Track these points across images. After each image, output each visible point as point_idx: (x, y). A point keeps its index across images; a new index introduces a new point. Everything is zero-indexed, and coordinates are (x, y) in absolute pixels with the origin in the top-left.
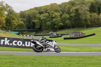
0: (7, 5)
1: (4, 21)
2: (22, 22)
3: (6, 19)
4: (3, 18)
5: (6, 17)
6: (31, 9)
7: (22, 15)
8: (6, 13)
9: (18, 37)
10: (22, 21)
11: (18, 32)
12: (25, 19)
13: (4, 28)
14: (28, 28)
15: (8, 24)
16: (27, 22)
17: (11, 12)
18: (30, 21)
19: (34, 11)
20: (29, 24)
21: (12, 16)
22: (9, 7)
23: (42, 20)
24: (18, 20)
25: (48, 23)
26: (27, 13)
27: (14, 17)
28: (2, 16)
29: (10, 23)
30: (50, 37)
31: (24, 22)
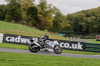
0: (55, 7)
1: (52, 24)
2: (69, 25)
3: (53, 21)
4: (51, 21)
5: (53, 19)
6: (78, 12)
7: (70, 17)
8: (54, 15)
9: (64, 39)
10: (69, 23)
11: (64, 35)
12: (72, 22)
13: (52, 30)
14: (75, 31)
15: (55, 27)
16: (74, 24)
17: (59, 15)
18: (77, 24)
19: (81, 14)
20: (76, 26)
21: (59, 18)
22: (56, 10)
23: (89, 23)
24: (65, 22)
25: (95, 26)
26: (74, 16)
27: (62, 19)
28: (50, 18)
29: (57, 25)
30: (97, 40)
31: (71, 24)
